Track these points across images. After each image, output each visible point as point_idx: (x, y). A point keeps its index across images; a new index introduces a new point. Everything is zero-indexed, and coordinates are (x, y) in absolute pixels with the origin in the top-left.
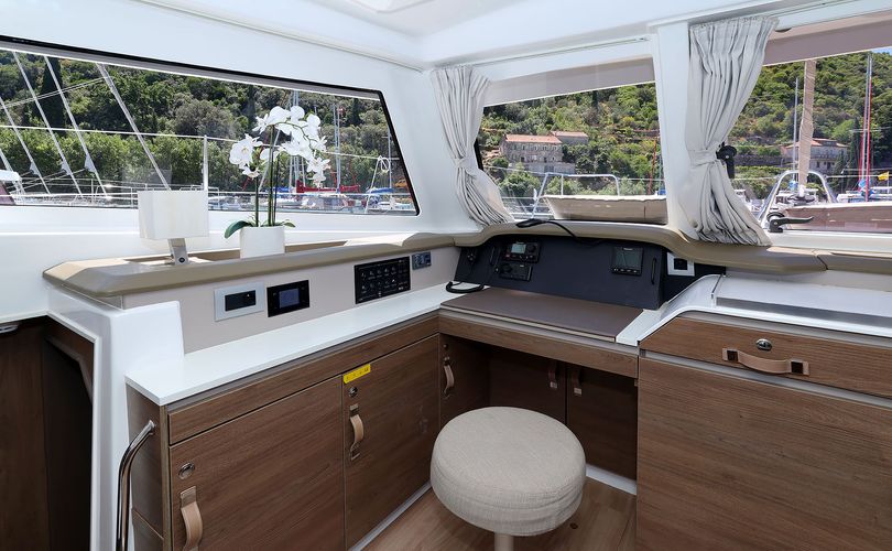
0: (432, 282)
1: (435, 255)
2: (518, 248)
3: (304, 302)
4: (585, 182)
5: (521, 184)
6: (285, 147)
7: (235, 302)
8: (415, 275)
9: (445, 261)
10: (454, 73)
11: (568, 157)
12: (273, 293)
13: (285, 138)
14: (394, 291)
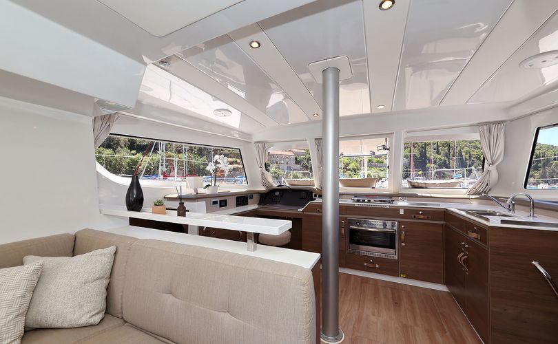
0: (253, 204)
1: (254, 195)
2: (277, 193)
3: (226, 205)
4: (304, 174)
5: (276, 174)
6: (218, 165)
7: (215, 203)
8: (249, 201)
9: (256, 197)
10: (260, 145)
11: (297, 162)
12: (220, 201)
13: (219, 163)
14: (245, 205)
